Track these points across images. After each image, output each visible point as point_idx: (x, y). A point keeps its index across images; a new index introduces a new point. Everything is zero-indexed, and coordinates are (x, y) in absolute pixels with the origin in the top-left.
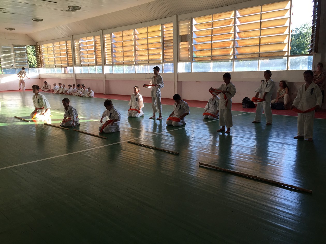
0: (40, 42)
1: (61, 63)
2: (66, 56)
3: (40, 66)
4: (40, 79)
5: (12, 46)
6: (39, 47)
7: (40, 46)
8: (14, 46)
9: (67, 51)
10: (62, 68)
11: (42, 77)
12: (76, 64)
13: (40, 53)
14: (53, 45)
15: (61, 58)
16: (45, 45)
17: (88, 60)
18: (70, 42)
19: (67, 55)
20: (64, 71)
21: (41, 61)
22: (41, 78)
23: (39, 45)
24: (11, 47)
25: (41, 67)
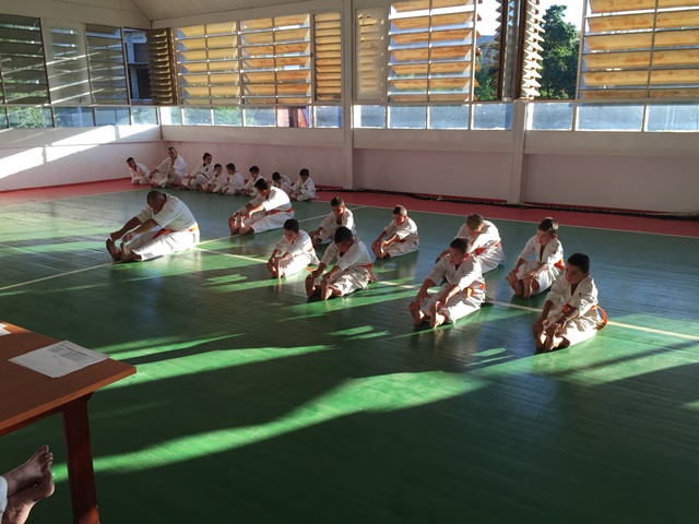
0: (169, 18)
1: (274, 90)
2: (308, 66)
3: (171, 101)
4: (159, 141)
5: (82, 28)
6: (169, 36)
7: (172, 32)
8: (89, 28)
9: (315, 50)
10: (279, 110)
11: (169, 136)
12: (359, 97)
13: (170, 55)
14: (238, 28)
15: (276, 73)
16: (197, 31)
17: (428, 81)
18: (336, 16)
19: (315, 66)
20: (288, 120)
22: (165, 139)
23: (168, 30)
25: (175, 103)
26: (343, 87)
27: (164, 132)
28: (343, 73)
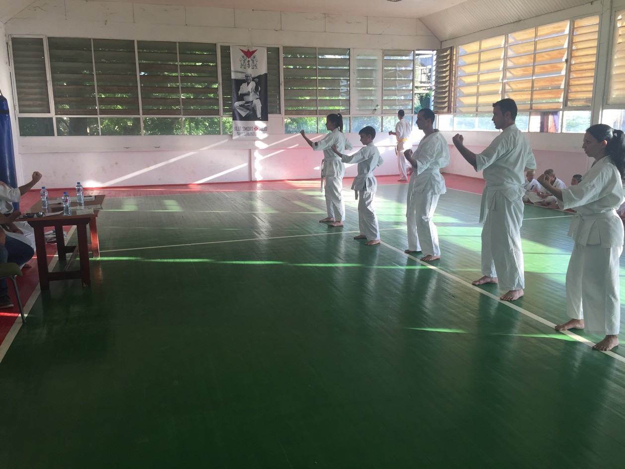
0: (454, 38)
1: (530, 96)
2: (563, 73)
3: (446, 110)
5: (380, 53)
6: (451, 54)
7: (455, 50)
8: (386, 53)
9: (570, 56)
10: (532, 117)
12: (611, 101)
13: (451, 70)
14: (506, 41)
15: (533, 81)
16: (474, 47)
18: (595, 20)
19: (569, 71)
20: (539, 125)
23: (451, 49)
24: (377, 56)
25: (449, 112)
26: (595, 92)
28: (596, 77)
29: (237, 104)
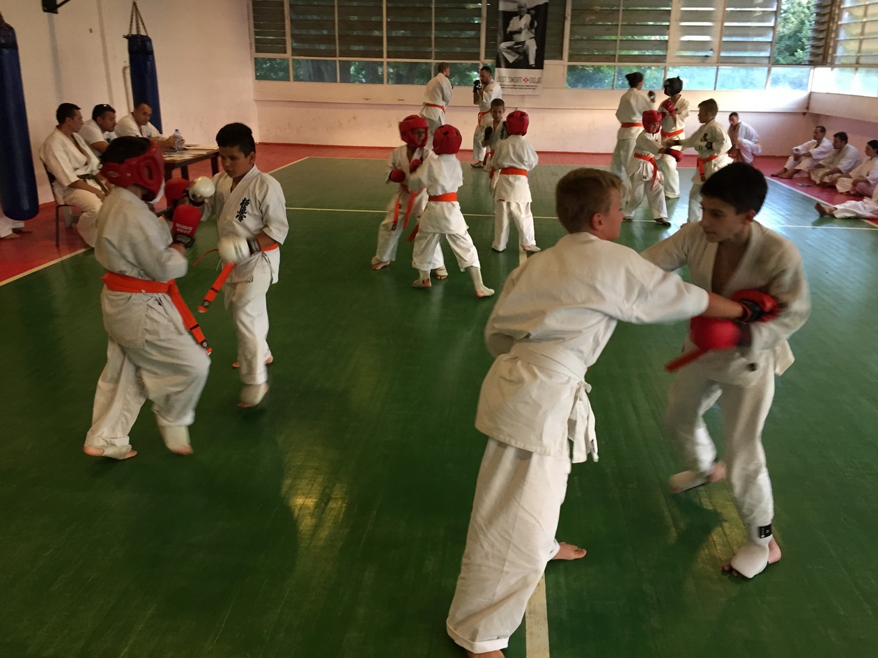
3: (820, 59)
4: (804, 114)
11: (815, 108)
21: (827, 35)
22: (811, 111)
25: (824, 62)
27: (812, 101)
29: (503, 45)
